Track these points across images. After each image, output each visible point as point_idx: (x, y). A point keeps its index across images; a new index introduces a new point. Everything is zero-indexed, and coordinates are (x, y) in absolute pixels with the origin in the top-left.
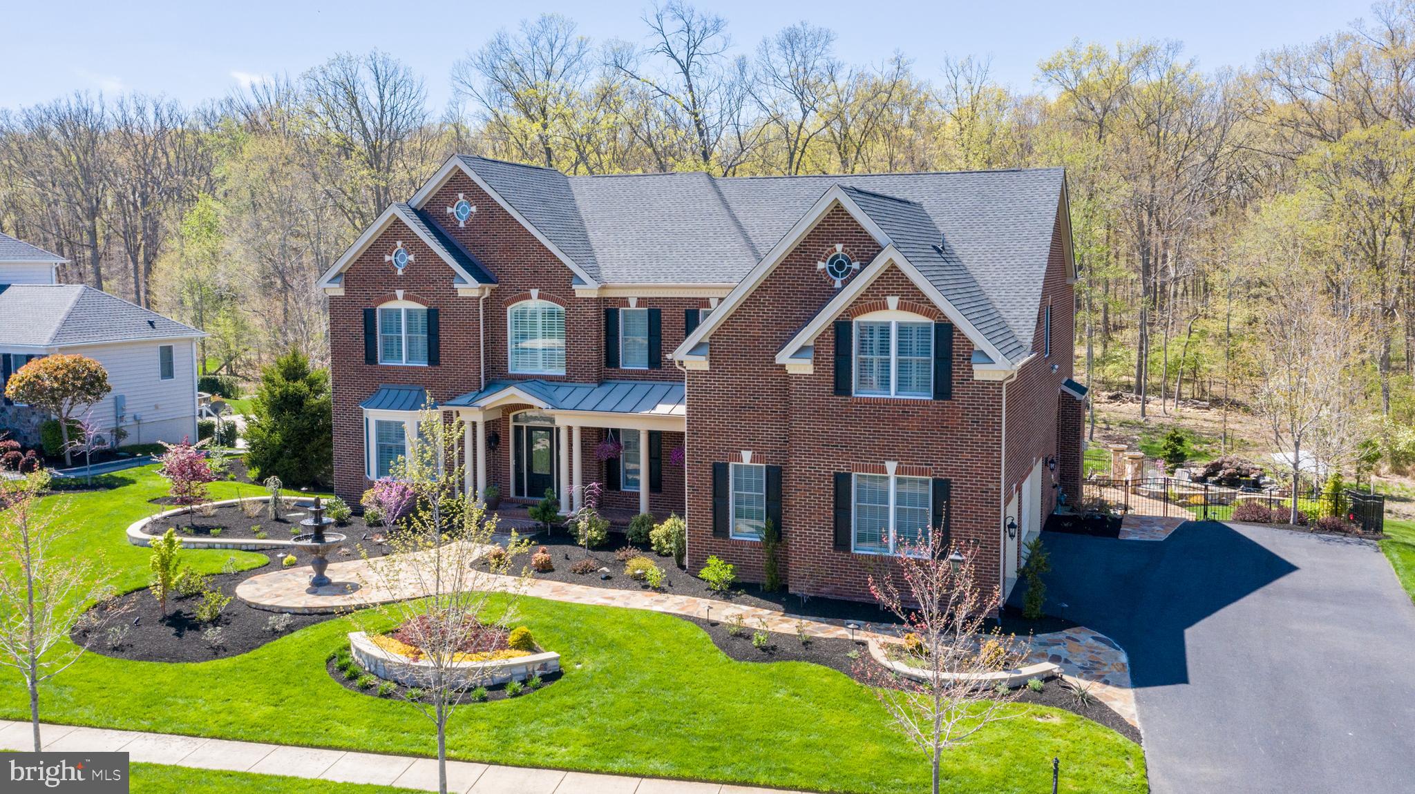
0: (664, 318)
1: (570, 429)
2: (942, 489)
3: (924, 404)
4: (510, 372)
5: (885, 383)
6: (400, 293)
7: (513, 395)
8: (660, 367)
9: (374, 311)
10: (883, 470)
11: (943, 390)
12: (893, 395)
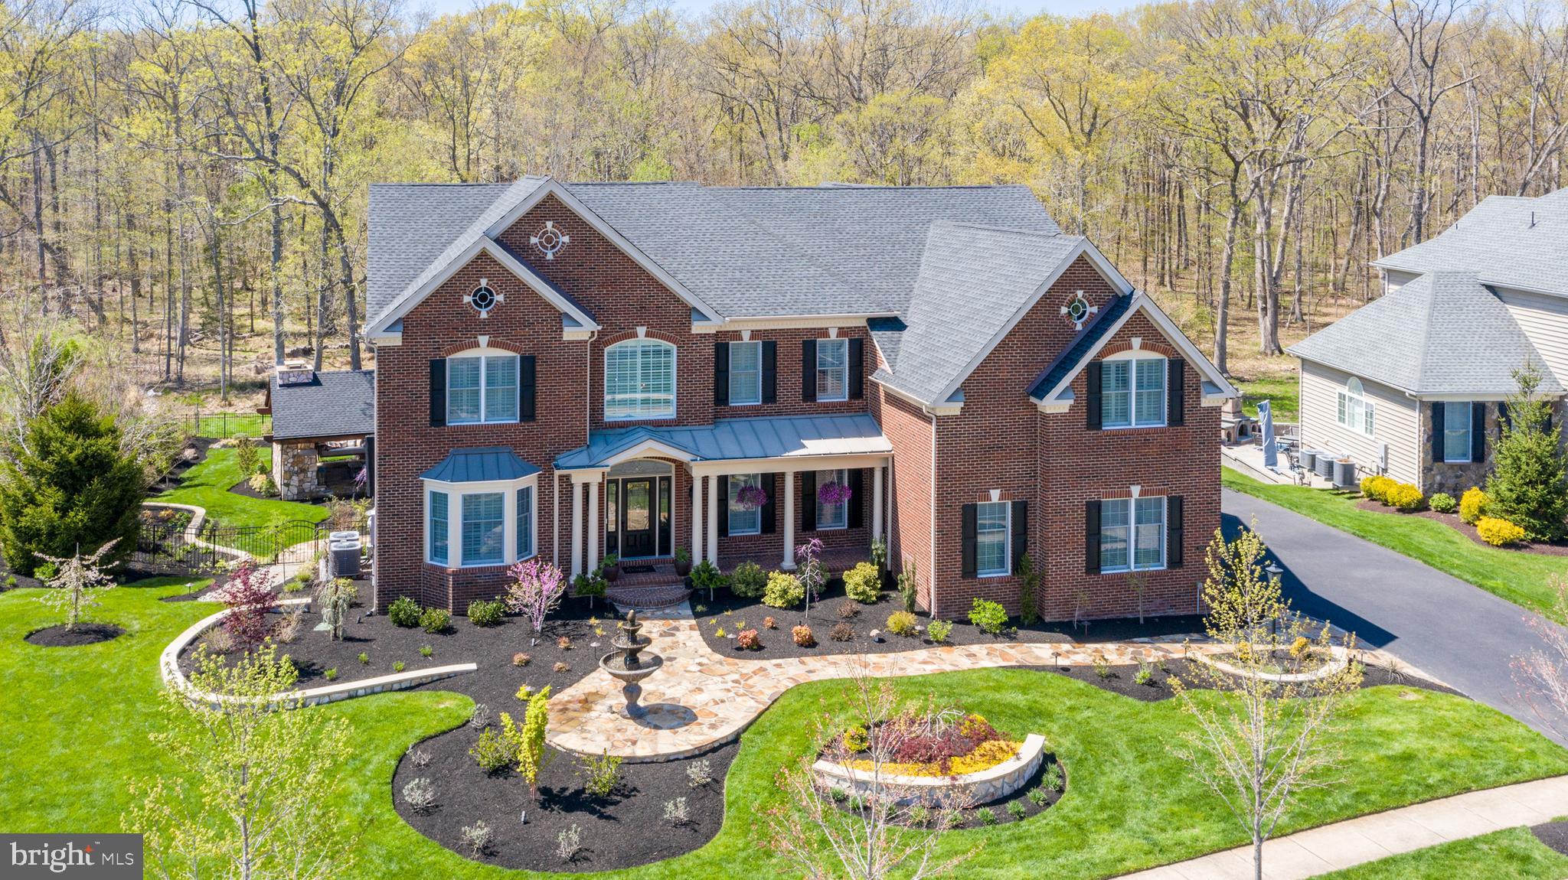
0: (780, 350)
1: (705, 480)
2: (1177, 506)
3: (1162, 431)
4: (606, 420)
5: (1125, 415)
6: (483, 340)
7: (650, 449)
8: (775, 401)
9: (443, 362)
10: (1129, 494)
11: (1177, 417)
12: (1133, 426)
